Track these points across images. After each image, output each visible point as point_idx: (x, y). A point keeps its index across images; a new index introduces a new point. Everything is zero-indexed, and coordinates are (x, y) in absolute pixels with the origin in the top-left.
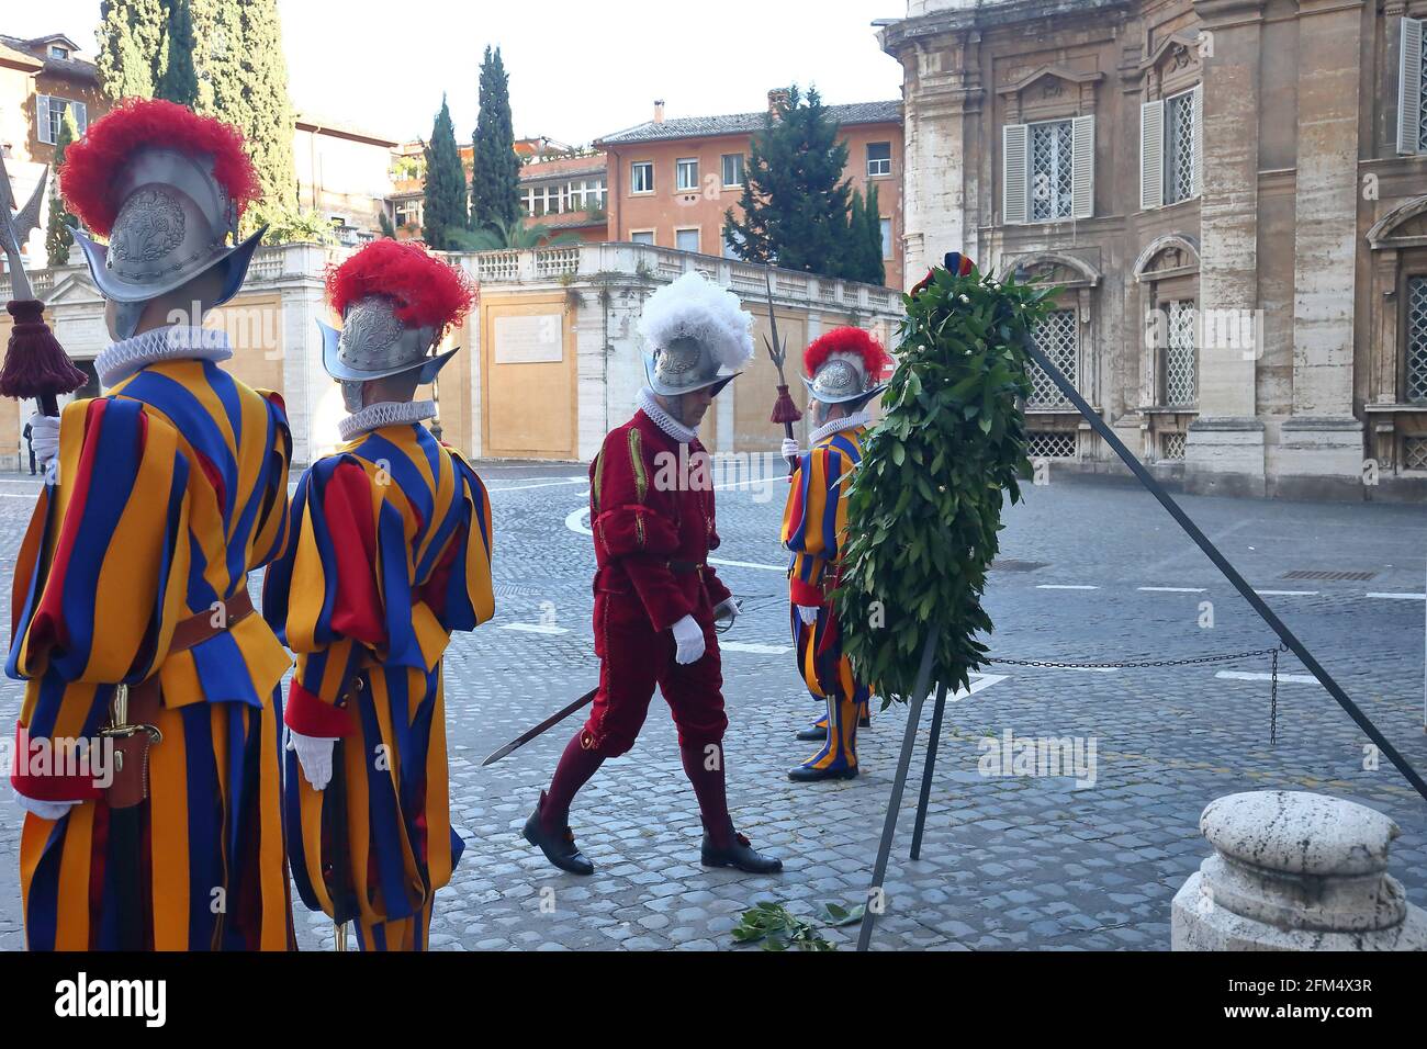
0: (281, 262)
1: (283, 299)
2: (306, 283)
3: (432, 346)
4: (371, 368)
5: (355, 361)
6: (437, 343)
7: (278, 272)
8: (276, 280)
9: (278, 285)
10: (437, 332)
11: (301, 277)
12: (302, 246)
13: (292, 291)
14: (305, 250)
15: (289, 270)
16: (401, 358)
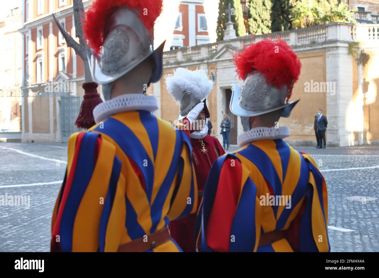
0: (325, 34)
1: (327, 53)
2: (339, 44)
3: (286, 98)
4: (254, 110)
5: (246, 106)
6: (289, 97)
7: (324, 39)
8: (323, 43)
9: (324, 46)
10: (289, 91)
11: (336, 41)
12: (336, 24)
13: (331, 49)
14: (338, 27)
15: (330, 37)
16: (269, 104)
